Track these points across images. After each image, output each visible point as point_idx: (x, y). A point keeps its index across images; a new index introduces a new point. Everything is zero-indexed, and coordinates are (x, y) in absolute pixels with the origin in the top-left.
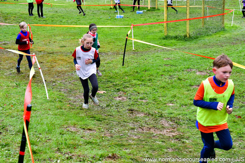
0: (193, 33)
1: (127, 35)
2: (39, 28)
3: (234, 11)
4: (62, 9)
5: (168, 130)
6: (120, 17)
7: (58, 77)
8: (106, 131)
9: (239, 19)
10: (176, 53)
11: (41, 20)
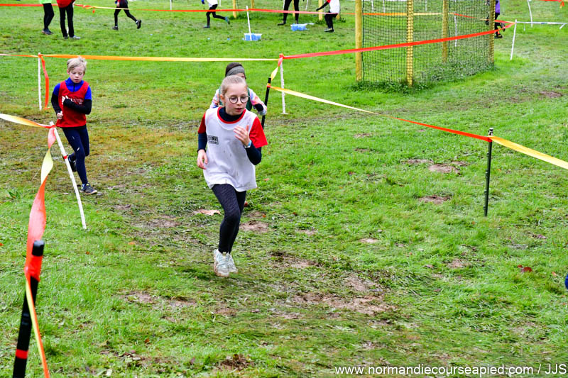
0: (421, 74)
1: (270, 79)
3: (515, 24)
5: (364, 301)
6: (254, 38)
7: (108, 176)
8: (219, 303)
9: (527, 43)
10: (383, 121)
11: (69, 45)
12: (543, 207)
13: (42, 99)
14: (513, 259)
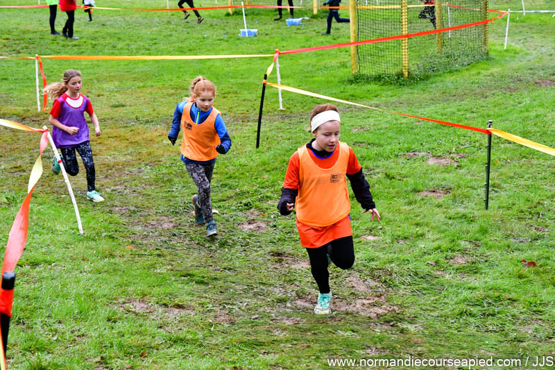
0: (416, 66)
1: (266, 75)
2: (64, 63)
3: (508, 13)
4: (115, 17)
5: (366, 302)
7: (106, 177)
8: (218, 309)
9: (521, 32)
10: (379, 114)
11: (68, 46)
12: (544, 198)
13: (40, 100)
14: (516, 253)
